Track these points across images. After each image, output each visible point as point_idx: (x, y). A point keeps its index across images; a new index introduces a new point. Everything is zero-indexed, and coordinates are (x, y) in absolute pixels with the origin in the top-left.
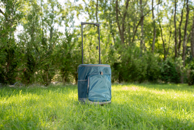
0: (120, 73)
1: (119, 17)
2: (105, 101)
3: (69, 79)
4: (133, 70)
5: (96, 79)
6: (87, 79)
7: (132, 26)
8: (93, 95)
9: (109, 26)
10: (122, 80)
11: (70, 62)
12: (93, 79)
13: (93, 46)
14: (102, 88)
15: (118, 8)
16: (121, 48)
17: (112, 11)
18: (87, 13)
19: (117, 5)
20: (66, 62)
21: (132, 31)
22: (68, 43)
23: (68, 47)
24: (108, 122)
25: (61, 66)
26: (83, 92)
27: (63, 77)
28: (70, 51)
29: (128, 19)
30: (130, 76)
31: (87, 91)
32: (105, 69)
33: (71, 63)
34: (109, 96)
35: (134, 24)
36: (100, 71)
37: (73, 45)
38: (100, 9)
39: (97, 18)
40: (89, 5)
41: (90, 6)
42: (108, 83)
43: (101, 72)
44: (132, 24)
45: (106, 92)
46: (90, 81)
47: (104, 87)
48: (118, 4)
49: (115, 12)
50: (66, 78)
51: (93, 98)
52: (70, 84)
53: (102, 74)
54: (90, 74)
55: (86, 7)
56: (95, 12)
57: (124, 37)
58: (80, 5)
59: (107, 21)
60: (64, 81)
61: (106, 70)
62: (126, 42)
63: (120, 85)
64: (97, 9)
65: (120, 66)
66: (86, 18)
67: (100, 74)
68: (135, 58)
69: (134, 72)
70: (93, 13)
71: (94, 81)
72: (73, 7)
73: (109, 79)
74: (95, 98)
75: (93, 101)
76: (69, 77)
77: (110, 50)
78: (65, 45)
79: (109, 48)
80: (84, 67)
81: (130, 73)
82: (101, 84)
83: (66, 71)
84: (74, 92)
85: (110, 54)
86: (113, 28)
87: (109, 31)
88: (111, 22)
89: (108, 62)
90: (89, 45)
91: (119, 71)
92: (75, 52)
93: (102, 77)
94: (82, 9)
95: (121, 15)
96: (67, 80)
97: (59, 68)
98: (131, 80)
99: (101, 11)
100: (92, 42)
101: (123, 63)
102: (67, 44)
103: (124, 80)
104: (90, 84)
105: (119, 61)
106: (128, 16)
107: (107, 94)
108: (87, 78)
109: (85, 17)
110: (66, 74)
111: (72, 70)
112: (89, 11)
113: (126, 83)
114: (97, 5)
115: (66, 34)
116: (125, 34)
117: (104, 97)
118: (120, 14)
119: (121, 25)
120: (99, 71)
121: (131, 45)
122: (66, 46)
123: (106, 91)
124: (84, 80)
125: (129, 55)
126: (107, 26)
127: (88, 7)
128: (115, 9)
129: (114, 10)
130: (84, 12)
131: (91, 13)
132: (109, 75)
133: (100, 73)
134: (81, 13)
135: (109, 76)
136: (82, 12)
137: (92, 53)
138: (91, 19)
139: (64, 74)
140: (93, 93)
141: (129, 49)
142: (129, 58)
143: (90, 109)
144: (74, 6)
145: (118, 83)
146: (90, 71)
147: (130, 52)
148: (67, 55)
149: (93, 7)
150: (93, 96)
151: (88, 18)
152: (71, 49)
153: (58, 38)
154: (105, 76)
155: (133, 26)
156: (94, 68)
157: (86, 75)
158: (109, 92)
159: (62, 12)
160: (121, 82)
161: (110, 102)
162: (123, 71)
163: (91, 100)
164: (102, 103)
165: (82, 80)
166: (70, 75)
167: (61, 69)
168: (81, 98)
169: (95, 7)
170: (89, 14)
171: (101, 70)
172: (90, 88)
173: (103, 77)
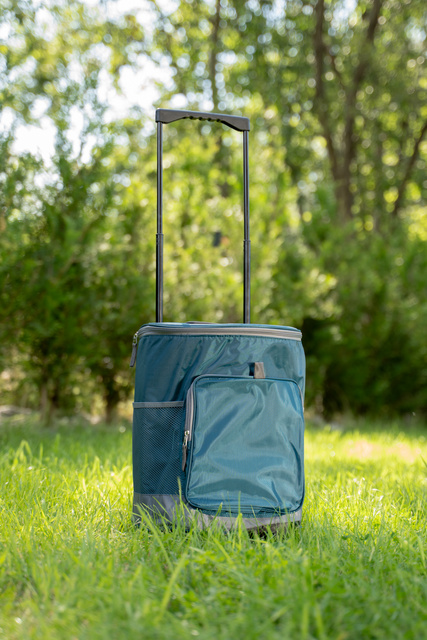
0: (328, 372)
1: (331, 84)
2: (270, 511)
3: (72, 396)
4: (398, 360)
5: (227, 399)
6: (184, 399)
7: (391, 135)
8: (209, 478)
9: (276, 130)
10: (340, 408)
11: (78, 308)
12: (215, 401)
13: (195, 229)
14: (258, 444)
15: (326, 40)
16: (337, 243)
17: (294, 52)
18: (166, 61)
19: (321, 25)
20: (61, 308)
21: (390, 159)
22: (73, 210)
23: (72, 233)
24: (305, 626)
25: (32, 329)
26: (161, 466)
27: (41, 382)
28: (83, 251)
29: (374, 97)
30: (382, 386)
31: (179, 460)
32: (274, 348)
33: (84, 315)
34: (291, 490)
35: (404, 124)
36: (251, 357)
37: (99, 222)
38: (229, 39)
39: (215, 89)
40: (178, 18)
41: (178, 26)
42: (288, 421)
43: (252, 366)
44: (391, 121)
45: (277, 468)
46: (196, 407)
47: (269, 442)
48: (327, 15)
49: (311, 59)
50: (56, 391)
51: (209, 496)
52: (76, 421)
53: (257, 374)
54: (198, 372)
55: (161, 32)
56: (204, 57)
57: (354, 188)
58: (129, 18)
59: (266, 105)
60: (47, 404)
61: (279, 353)
62: (363, 215)
63: (330, 432)
64: (215, 39)
65: (329, 337)
66: (160, 86)
67: (252, 374)
68: (405, 296)
69: (400, 369)
70: (194, 59)
71: (219, 407)
72: (96, 30)
73: (296, 399)
74: (222, 494)
75: (210, 512)
76: (74, 383)
77: (283, 255)
78: (54, 223)
79: (279, 242)
80: (169, 335)
81: (382, 369)
82: (253, 424)
83: (60, 356)
84: (103, 463)
85: (282, 271)
86: (296, 141)
87: (282, 152)
88: (286, 110)
89: (271, 313)
90: (178, 222)
91: (327, 360)
92: (105, 259)
93: (256, 389)
94: (141, 40)
95: (338, 74)
96: (61, 402)
97: (23, 339)
98: (384, 409)
99: (237, 50)
100: (192, 212)
101: (346, 320)
102: (68, 220)
103: (352, 405)
104: (199, 425)
105: (330, 308)
106: (375, 82)
107: (284, 476)
108: (185, 394)
109: (153, 81)
110: (58, 370)
111: (89, 347)
112: (176, 50)
113: (362, 421)
114: (216, 21)
115: (63, 165)
116: (358, 174)
117: (267, 495)
118: (334, 69)
119: (340, 128)
120: (243, 359)
121: (385, 228)
122: (62, 226)
123: (279, 461)
124: (169, 404)
125: (373, 279)
126: (268, 127)
127: (169, 28)
128: (311, 42)
129: (303, 50)
130: (149, 54)
131: (183, 63)
132: (296, 380)
133: (248, 371)
134: (132, 57)
135: (292, 385)
136: (139, 52)
137: (195, 267)
138: (182, 90)
139: (49, 369)
140: (213, 470)
141: (374, 248)
142: (379, 297)
143: (203, 556)
144: (101, 21)
145: (319, 420)
146: (197, 361)
147: (383, 266)
148: (68, 272)
149: (195, 33)
150: (213, 487)
151: (171, 85)
152: (85, 240)
153: (19, 187)
154: (276, 385)
155: (399, 131)
156: (218, 345)
157: (180, 376)
158: (292, 470)
159: (37, 53)
160: (337, 417)
161: (296, 516)
162: (345, 360)
163: (202, 505)
164: (256, 522)
165: (158, 404)
166: (79, 377)
167: (34, 345)
168: (148, 497)
169: (206, 29)
170: (174, 65)
171: (255, 353)
172: (199, 445)
173: (264, 389)
